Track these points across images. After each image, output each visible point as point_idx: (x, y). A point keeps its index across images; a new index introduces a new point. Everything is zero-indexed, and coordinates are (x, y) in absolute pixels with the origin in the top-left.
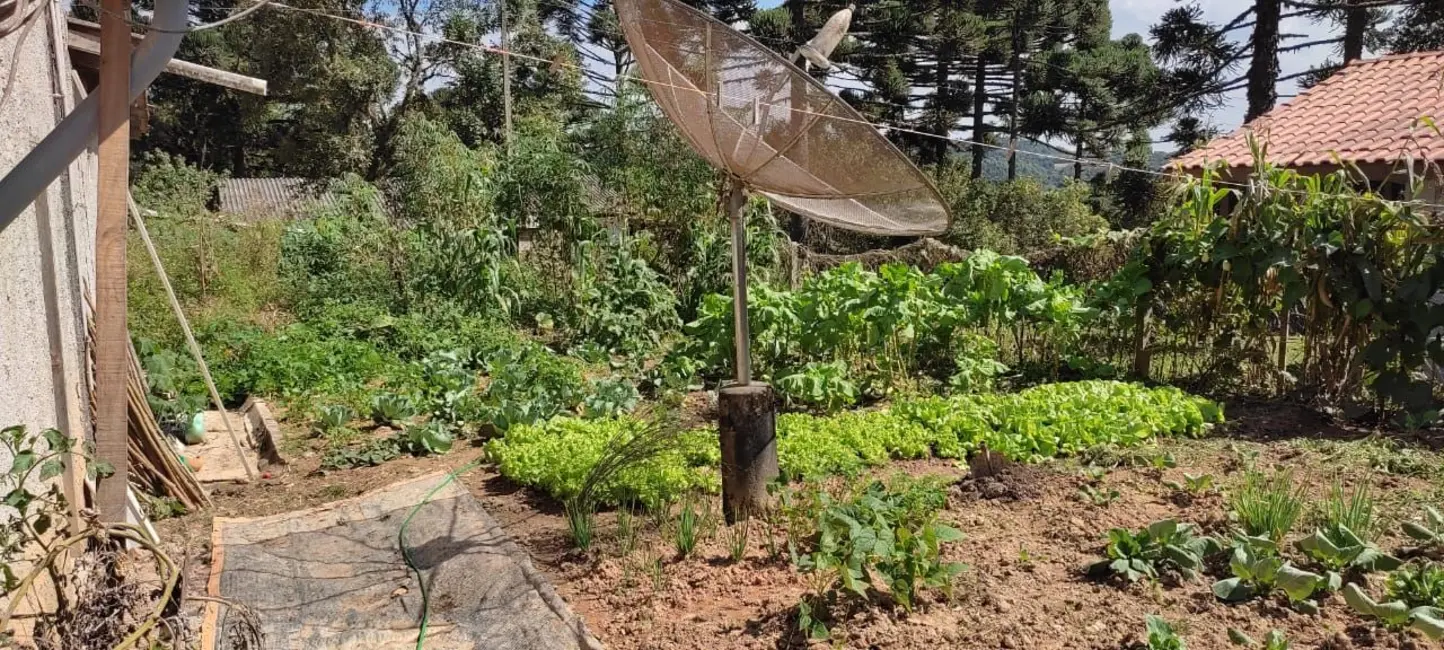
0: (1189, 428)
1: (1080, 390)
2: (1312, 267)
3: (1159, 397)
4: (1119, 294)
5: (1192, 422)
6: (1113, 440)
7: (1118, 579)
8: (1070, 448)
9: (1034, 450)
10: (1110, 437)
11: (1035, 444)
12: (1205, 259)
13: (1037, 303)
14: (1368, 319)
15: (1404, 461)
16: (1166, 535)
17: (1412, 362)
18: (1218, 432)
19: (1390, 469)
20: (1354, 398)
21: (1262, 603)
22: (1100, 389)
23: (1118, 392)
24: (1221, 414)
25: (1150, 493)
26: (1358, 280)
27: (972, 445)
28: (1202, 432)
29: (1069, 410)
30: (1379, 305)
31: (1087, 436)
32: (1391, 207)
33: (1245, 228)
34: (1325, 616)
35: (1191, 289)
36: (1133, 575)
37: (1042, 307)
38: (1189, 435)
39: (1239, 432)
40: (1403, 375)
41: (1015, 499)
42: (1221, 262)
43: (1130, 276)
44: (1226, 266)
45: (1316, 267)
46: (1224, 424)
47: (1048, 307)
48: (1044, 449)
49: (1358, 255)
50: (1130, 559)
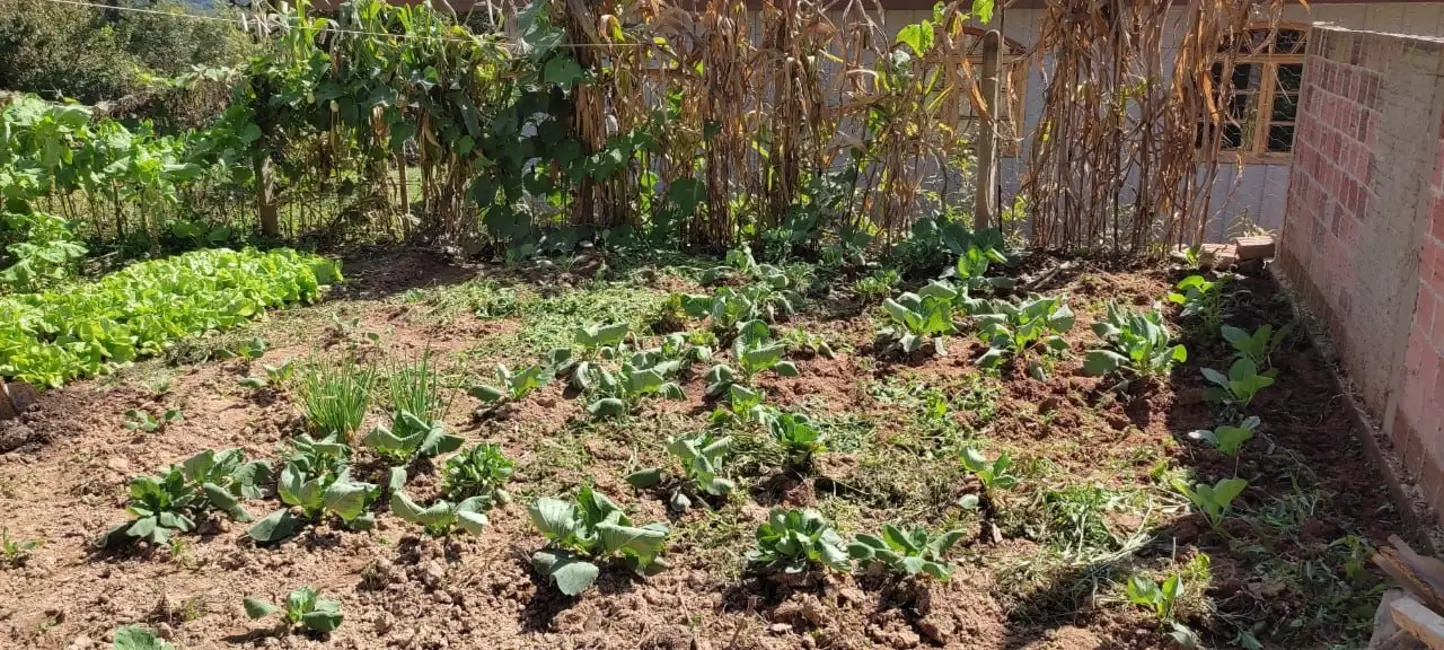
0: (303, 295)
1: (173, 268)
2: (413, 105)
3: (267, 265)
4: (224, 143)
5: (305, 288)
6: (210, 326)
7: (143, 544)
8: (153, 346)
9: (104, 359)
10: (205, 322)
11: (104, 351)
12: (311, 100)
13: (118, 164)
14: (472, 156)
15: (500, 301)
16: (201, 472)
17: (513, 195)
18: (335, 295)
19: (489, 311)
20: (472, 235)
21: (313, 531)
22: (201, 261)
23: (224, 263)
24: (338, 272)
25: (232, 394)
26: (458, 118)
27: (11, 368)
28: (318, 296)
29: (153, 298)
30: (479, 140)
31: (177, 329)
32: (479, 41)
33: (346, 64)
34: (382, 528)
35: (305, 133)
36: (160, 536)
37: (125, 168)
38: (304, 303)
39: (359, 289)
40: (507, 208)
41: (46, 442)
42: (328, 102)
43: (237, 122)
44: (334, 106)
45: (416, 105)
46: (343, 284)
47: (133, 166)
48: (118, 353)
49: (454, 91)
50: (157, 514)
